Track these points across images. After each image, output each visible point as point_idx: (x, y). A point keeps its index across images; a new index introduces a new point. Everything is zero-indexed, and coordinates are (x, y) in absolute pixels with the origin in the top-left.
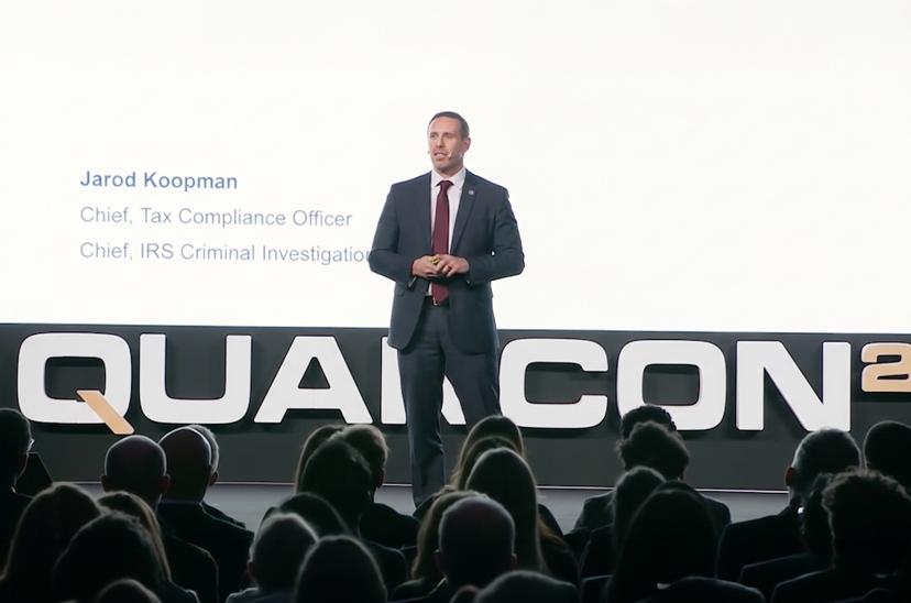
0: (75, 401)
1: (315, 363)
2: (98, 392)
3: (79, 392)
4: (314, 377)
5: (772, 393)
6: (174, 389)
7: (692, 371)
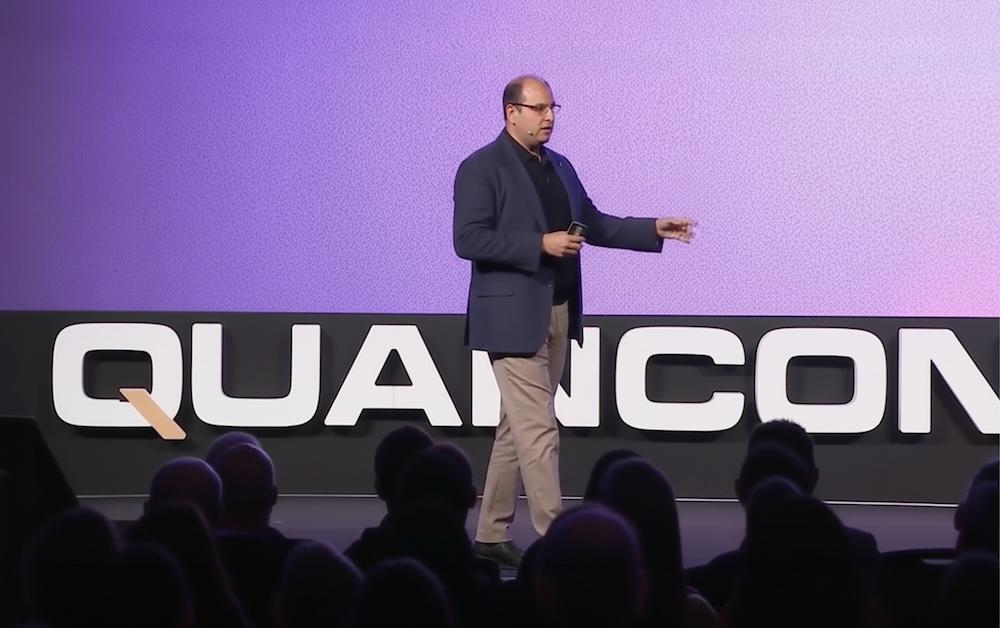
0: (118, 401)
1: (394, 356)
2: (144, 390)
3: (121, 390)
4: (394, 372)
5: (940, 390)
6: (232, 386)
7: (845, 365)
